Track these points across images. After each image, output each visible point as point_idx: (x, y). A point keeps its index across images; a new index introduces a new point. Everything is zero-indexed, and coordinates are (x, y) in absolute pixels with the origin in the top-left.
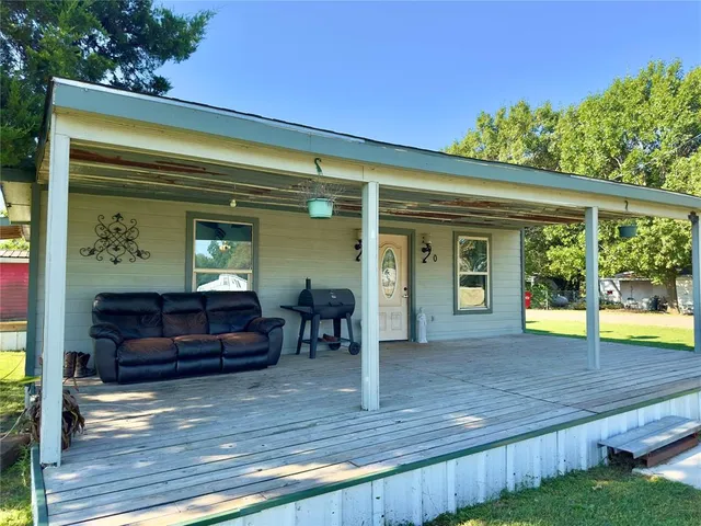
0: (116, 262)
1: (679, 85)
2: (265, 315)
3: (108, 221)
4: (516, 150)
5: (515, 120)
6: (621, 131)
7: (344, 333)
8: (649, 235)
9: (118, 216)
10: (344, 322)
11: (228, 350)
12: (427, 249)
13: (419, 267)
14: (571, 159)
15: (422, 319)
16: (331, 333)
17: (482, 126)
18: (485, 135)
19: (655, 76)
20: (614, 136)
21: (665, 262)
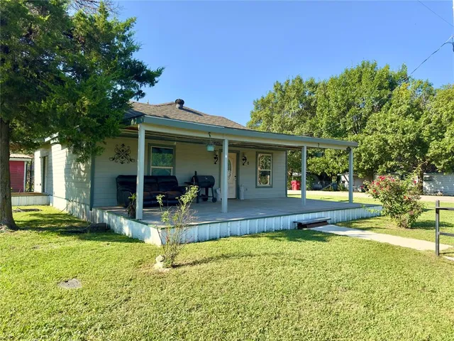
0: (122, 163)
1: (375, 75)
2: (180, 185)
3: (119, 147)
4: (294, 104)
5: (294, 87)
6: (346, 97)
7: (210, 194)
8: (356, 152)
9: (123, 145)
10: (210, 189)
11: (169, 197)
12: (245, 159)
13: (241, 166)
14: (321, 111)
15: (242, 189)
16: (204, 194)
17: (276, 89)
18: (278, 95)
19: (364, 69)
20: (343, 100)
21: (364, 166)
